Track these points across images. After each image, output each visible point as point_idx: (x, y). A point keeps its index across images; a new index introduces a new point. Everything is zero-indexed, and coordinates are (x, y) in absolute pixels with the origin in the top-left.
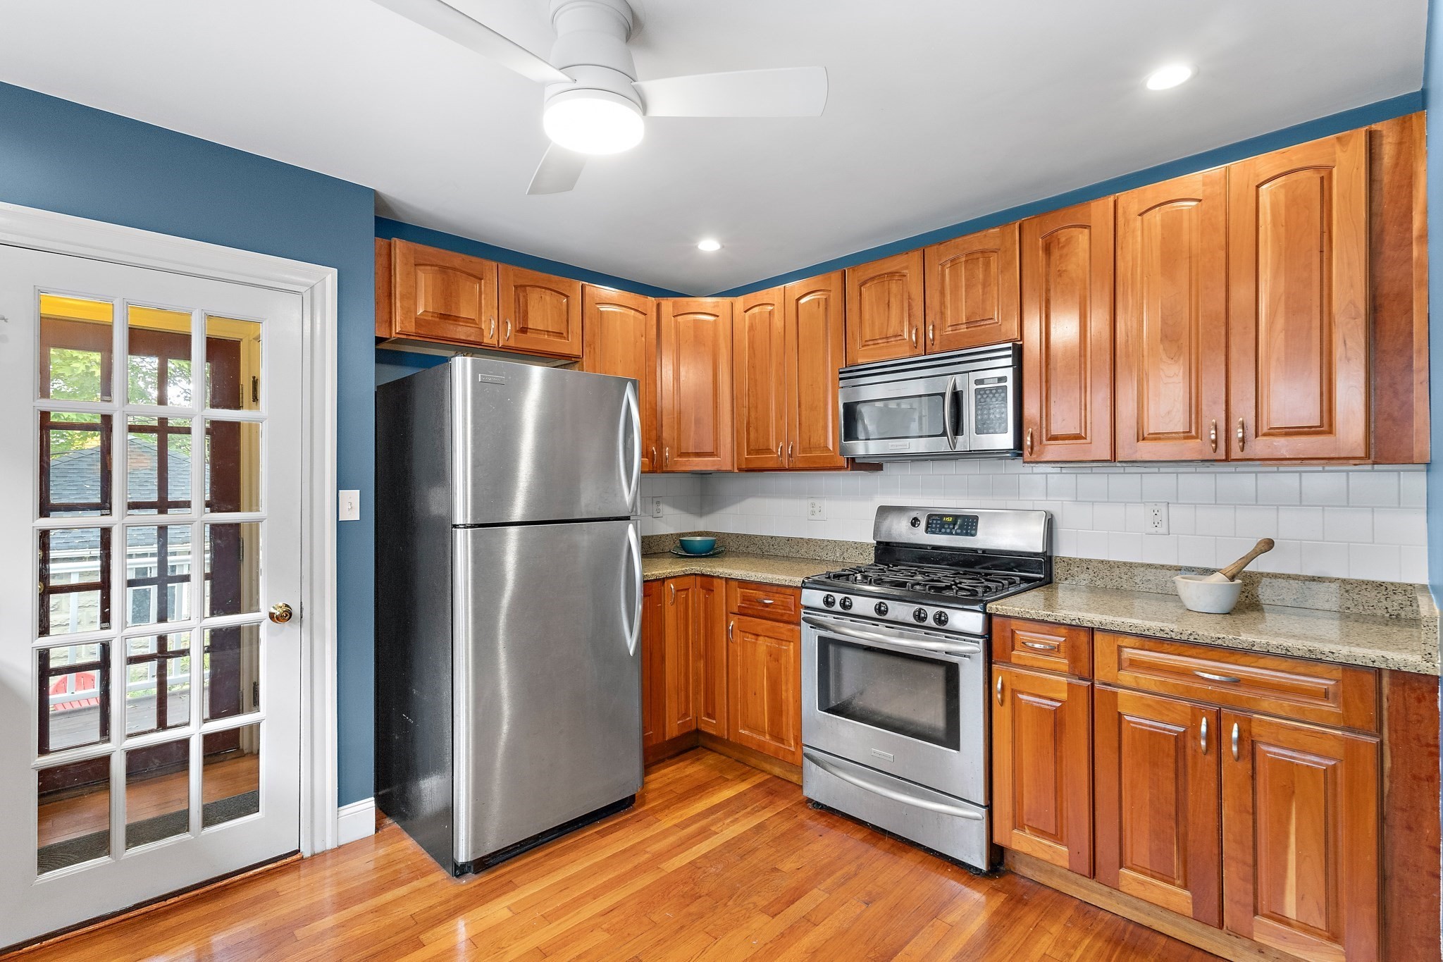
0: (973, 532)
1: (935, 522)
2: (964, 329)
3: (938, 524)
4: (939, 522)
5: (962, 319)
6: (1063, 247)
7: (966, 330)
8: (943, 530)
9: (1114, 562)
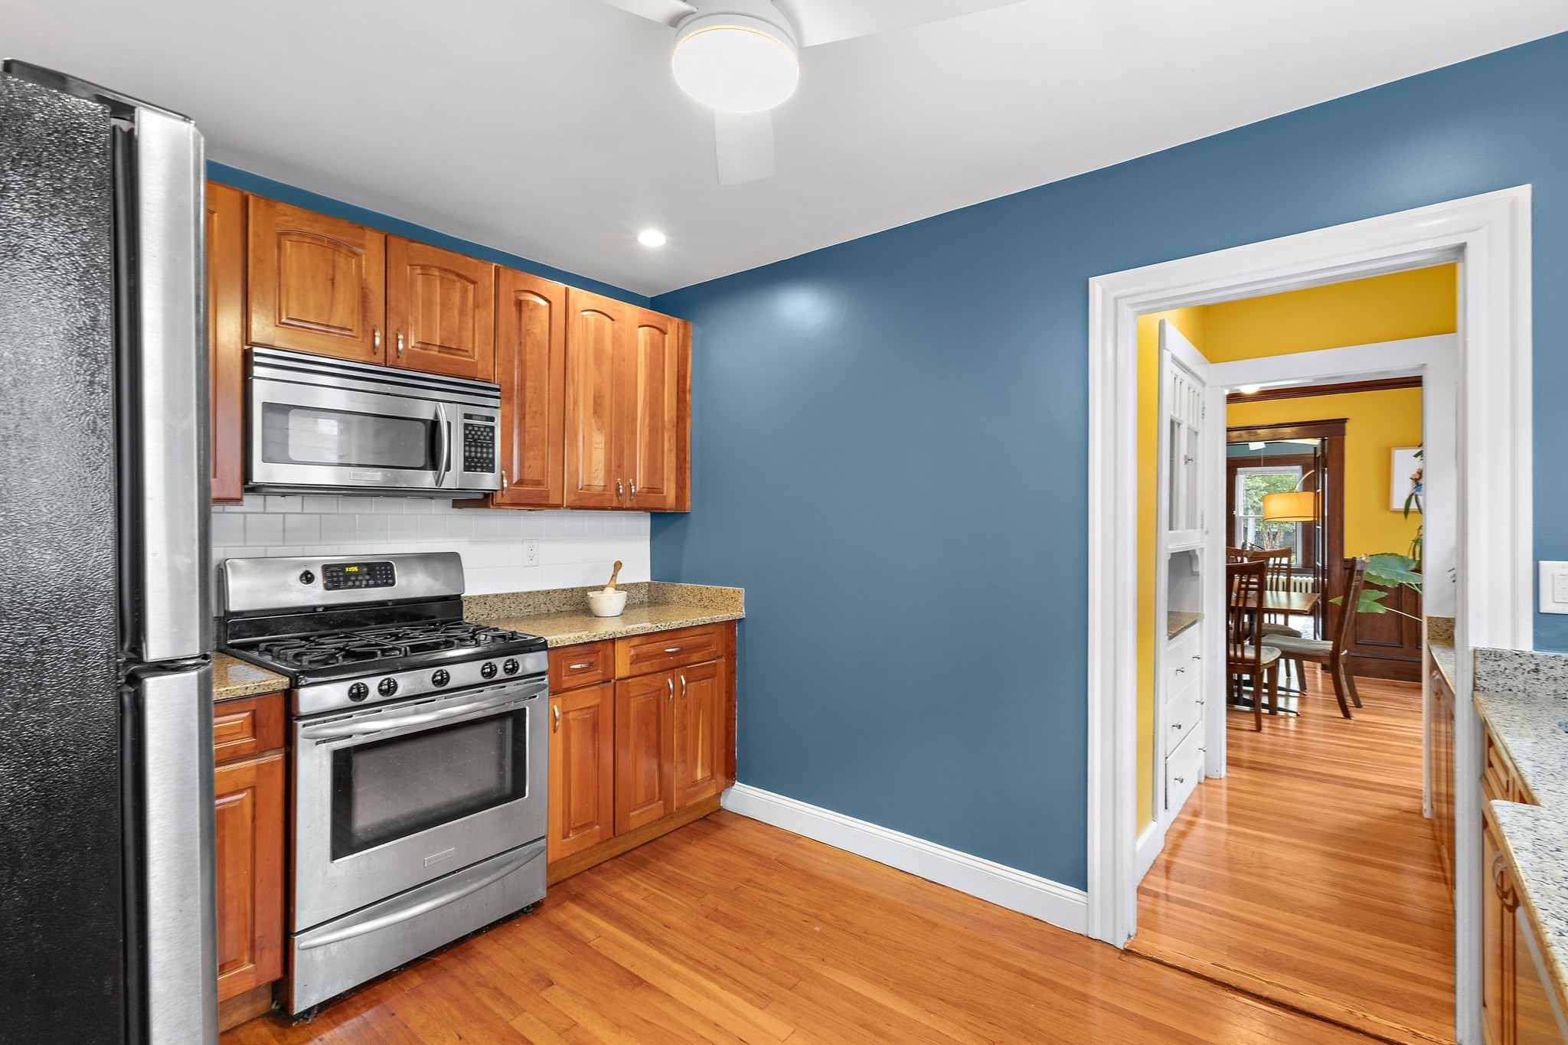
0: (390, 581)
1: (335, 574)
2: (435, 351)
3: (341, 576)
4: (341, 574)
5: (436, 340)
6: (532, 310)
7: (436, 353)
8: (350, 583)
9: (506, 594)
